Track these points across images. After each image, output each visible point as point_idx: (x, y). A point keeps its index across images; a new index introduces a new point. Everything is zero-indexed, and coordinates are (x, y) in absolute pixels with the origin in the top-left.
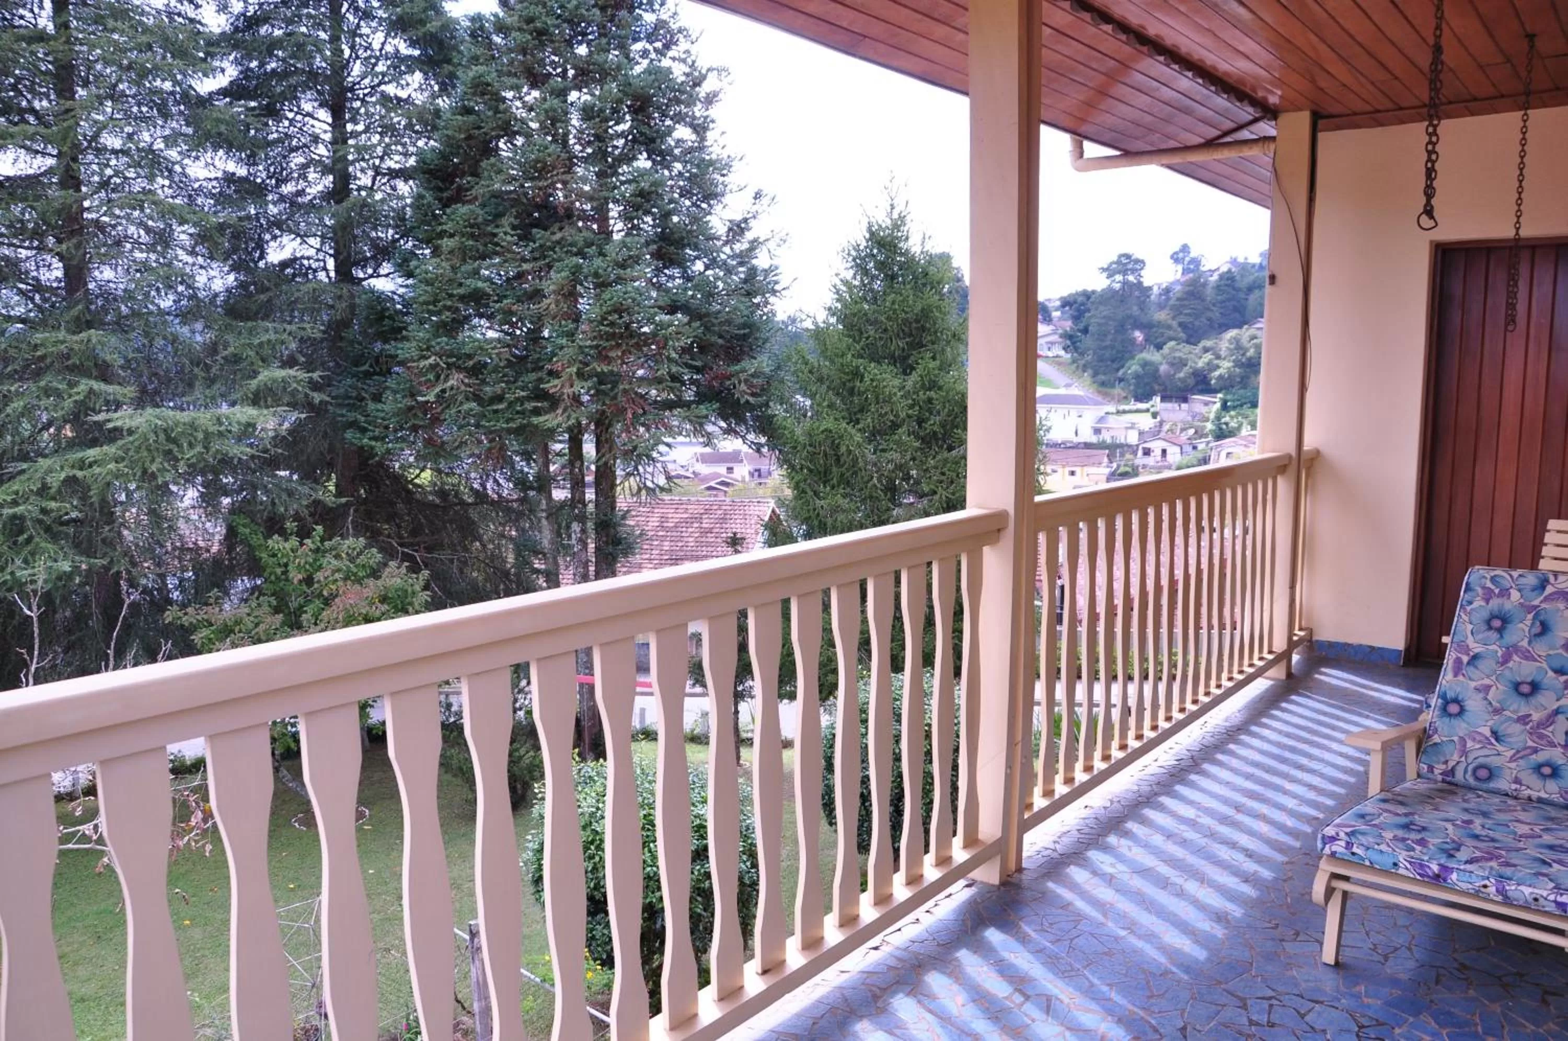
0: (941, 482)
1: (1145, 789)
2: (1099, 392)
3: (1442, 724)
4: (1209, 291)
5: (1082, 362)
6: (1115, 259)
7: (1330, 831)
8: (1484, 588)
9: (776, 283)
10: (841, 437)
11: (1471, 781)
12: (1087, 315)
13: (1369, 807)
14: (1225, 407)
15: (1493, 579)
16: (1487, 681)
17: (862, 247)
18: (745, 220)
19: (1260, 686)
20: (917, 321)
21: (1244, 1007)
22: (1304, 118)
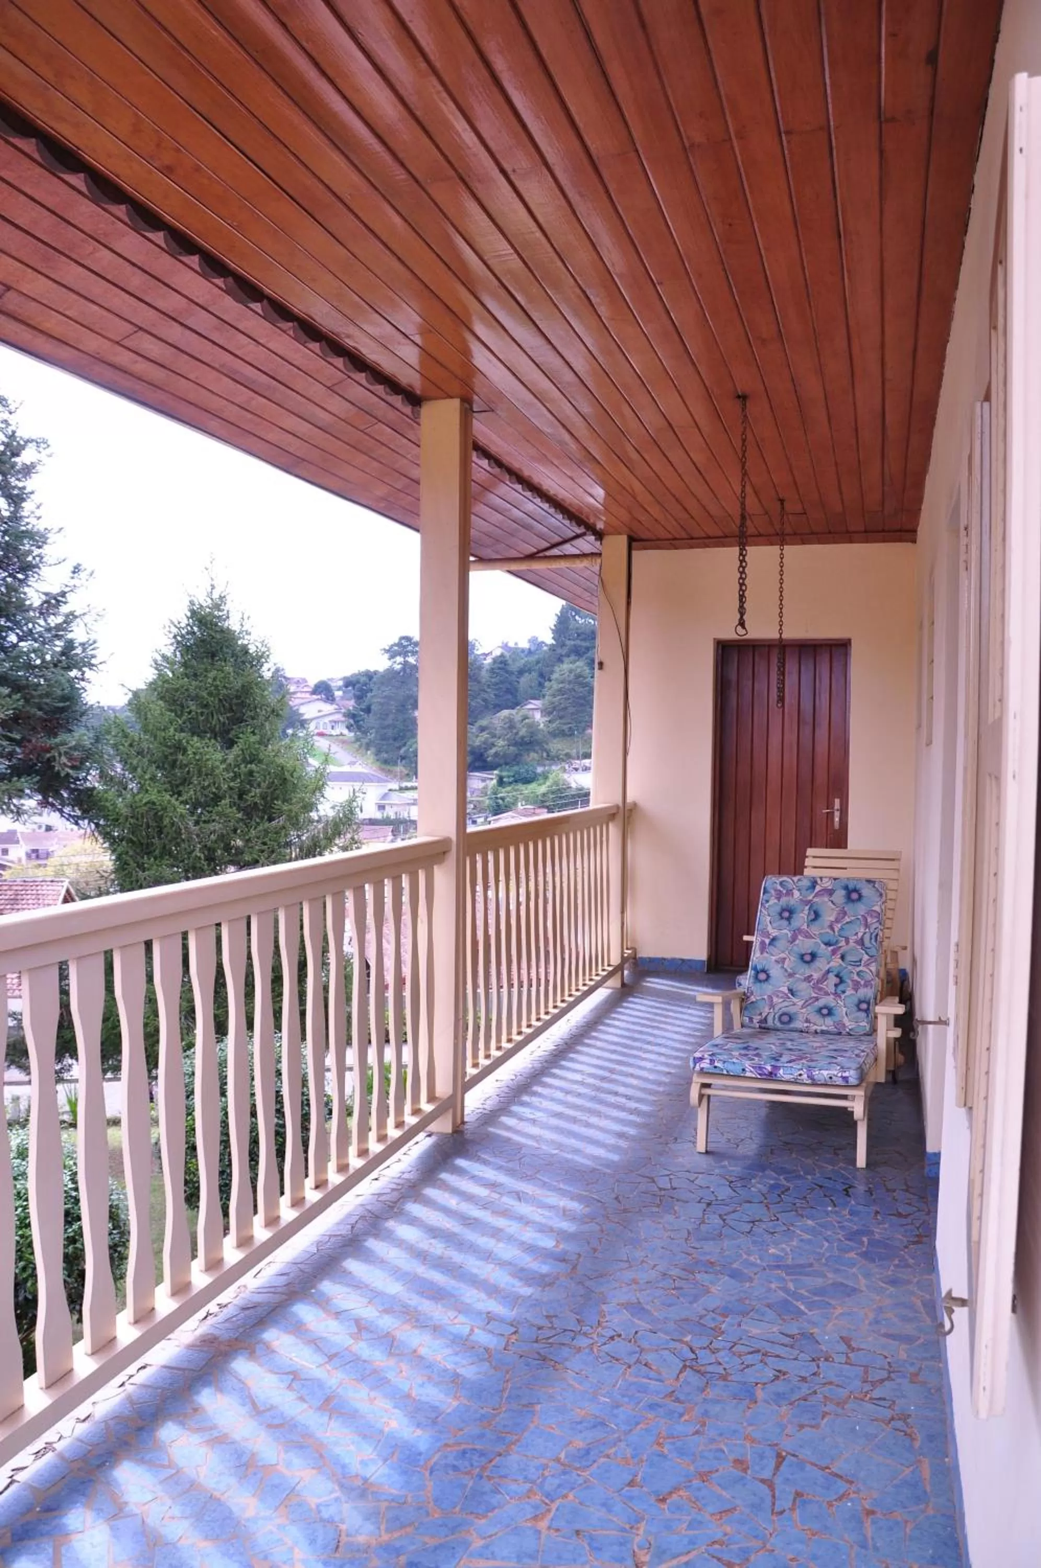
0: (263, 851)
1: (538, 1065)
2: (383, 770)
3: (756, 988)
4: (484, 674)
5: (365, 741)
6: (397, 641)
7: (698, 1055)
8: (776, 890)
9: (93, 656)
10: (164, 809)
11: (779, 1025)
12: (369, 695)
13: (718, 1041)
14: (501, 782)
15: (781, 883)
16: (783, 955)
17: (183, 625)
18: (63, 594)
19: (601, 994)
20: (238, 697)
21: (654, 1182)
22: (623, 540)
